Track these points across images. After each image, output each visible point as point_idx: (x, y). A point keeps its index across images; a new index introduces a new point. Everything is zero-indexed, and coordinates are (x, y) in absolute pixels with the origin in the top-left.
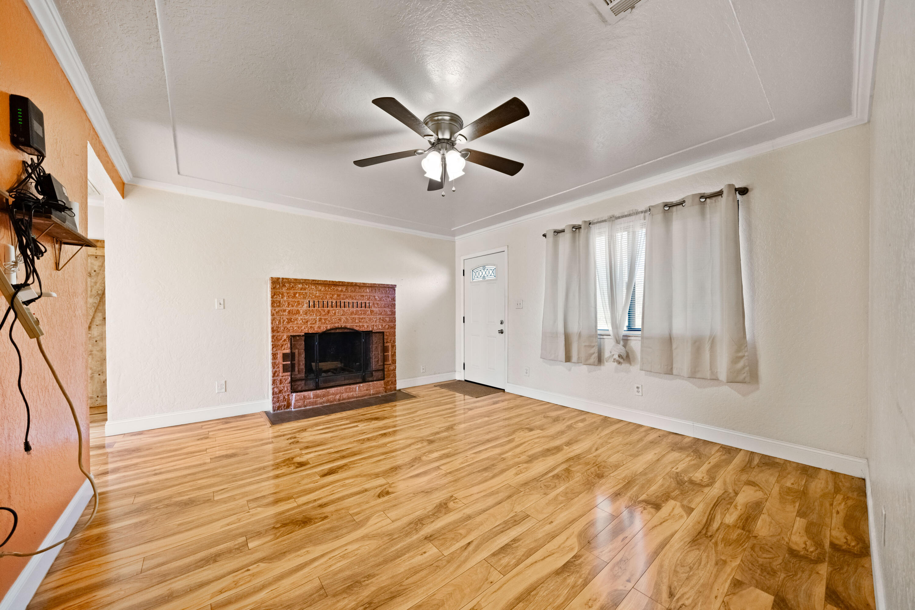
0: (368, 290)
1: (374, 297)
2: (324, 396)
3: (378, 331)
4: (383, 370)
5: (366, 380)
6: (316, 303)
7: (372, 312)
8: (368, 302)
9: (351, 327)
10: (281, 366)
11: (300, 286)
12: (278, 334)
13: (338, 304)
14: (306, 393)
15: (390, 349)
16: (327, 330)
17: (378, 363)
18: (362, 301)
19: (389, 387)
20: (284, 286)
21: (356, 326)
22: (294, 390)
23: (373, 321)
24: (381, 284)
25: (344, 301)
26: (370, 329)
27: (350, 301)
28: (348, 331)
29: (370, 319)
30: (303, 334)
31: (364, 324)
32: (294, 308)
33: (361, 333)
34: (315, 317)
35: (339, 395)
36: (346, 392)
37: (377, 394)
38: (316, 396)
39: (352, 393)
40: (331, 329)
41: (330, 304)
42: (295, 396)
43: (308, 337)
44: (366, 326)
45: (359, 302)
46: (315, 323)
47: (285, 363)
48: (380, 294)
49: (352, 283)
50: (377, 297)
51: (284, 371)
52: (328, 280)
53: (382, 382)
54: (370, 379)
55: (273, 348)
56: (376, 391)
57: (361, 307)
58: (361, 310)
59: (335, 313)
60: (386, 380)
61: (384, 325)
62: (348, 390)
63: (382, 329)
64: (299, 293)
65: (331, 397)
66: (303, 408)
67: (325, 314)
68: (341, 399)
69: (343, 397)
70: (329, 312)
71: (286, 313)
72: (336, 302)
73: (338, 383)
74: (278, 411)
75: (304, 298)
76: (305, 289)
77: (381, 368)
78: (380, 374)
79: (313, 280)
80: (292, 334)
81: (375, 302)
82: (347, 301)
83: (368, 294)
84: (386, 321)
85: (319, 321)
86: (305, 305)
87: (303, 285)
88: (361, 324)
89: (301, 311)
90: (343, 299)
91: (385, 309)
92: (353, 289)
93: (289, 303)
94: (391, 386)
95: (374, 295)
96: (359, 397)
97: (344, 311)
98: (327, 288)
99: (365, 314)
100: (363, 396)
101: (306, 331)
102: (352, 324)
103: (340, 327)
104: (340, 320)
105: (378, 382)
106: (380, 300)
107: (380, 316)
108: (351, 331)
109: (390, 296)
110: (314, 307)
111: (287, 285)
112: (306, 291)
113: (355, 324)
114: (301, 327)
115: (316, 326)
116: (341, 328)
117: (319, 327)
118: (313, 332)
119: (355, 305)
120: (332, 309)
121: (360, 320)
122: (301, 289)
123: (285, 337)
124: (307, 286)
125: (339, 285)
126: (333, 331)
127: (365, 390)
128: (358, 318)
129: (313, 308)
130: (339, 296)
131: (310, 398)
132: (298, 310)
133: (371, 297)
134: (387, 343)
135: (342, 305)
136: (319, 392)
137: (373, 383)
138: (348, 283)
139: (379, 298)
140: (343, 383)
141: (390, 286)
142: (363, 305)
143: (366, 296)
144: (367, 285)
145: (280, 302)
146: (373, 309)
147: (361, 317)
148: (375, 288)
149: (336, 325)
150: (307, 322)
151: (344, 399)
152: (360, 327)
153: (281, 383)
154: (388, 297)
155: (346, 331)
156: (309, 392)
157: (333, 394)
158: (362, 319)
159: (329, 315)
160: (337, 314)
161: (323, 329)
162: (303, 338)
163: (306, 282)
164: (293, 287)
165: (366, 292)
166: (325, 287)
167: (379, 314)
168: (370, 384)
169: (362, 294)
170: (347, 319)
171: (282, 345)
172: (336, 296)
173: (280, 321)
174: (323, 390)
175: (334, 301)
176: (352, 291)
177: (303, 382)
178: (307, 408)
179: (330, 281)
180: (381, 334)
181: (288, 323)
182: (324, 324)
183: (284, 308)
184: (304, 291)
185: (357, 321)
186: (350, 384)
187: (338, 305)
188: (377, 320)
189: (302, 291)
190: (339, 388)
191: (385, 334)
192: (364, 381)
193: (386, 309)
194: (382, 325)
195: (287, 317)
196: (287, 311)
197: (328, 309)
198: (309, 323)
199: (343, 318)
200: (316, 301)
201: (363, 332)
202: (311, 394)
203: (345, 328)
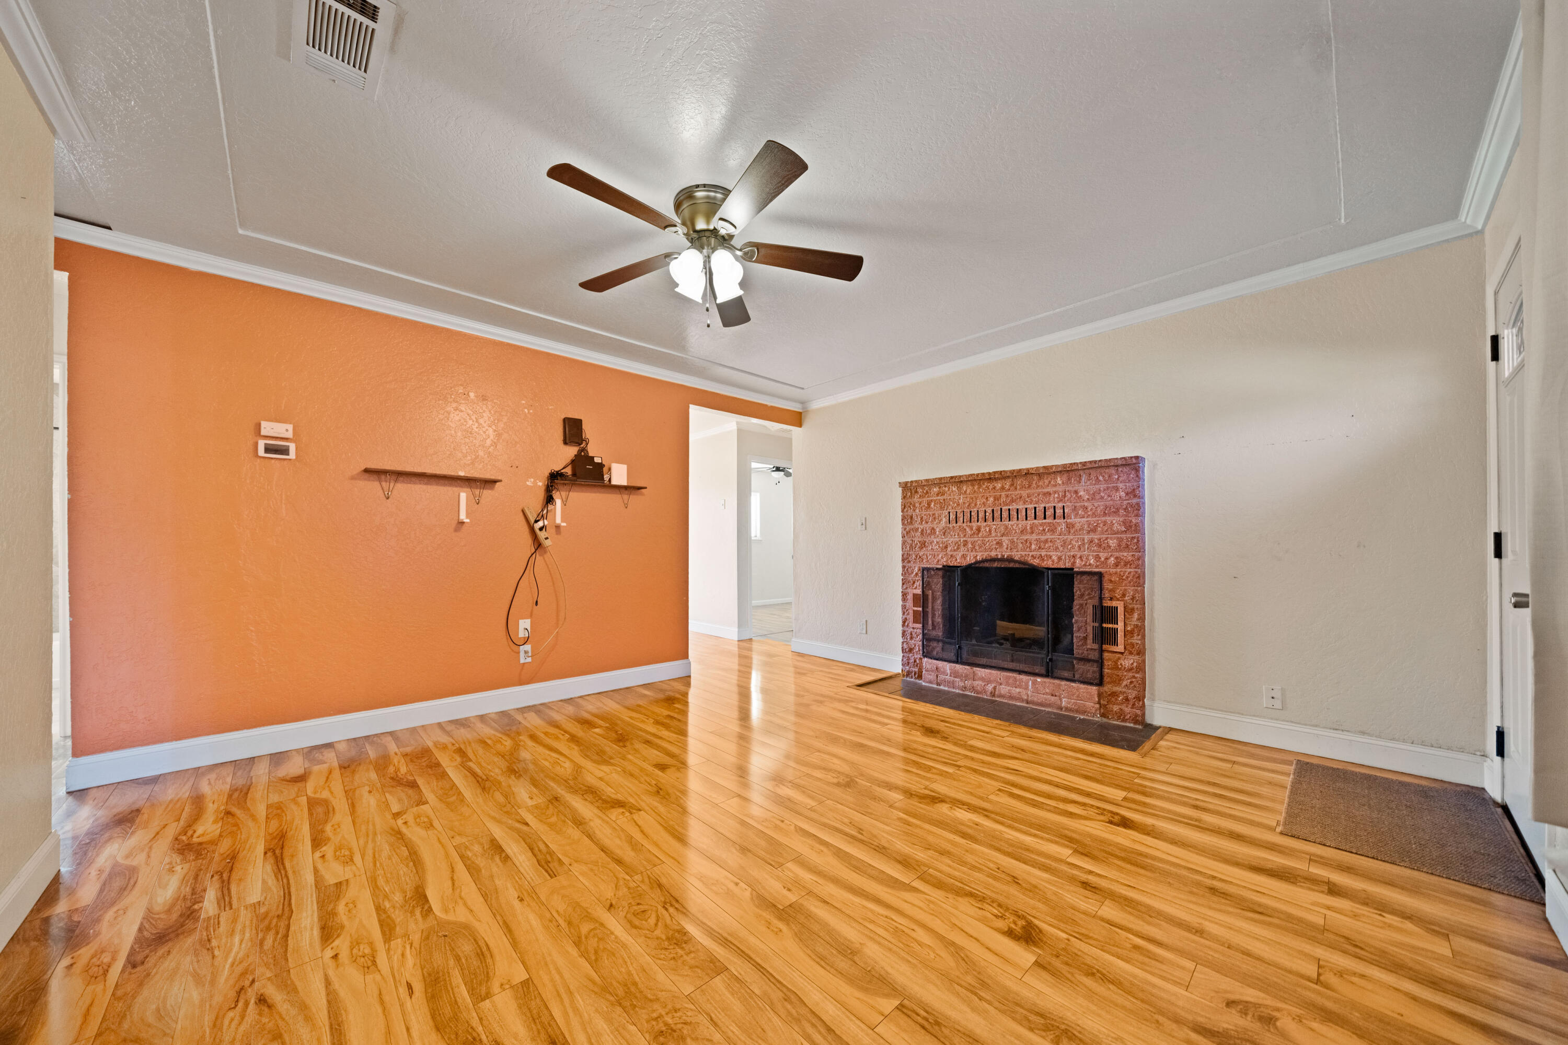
0: (1059, 481)
1: (1076, 492)
2: (966, 677)
3: (1087, 569)
4: (1101, 663)
5: (1055, 675)
6: (960, 515)
7: (1070, 526)
8: (1060, 505)
9: (1022, 559)
10: (911, 612)
11: (936, 490)
12: (909, 565)
13: (997, 514)
14: (940, 664)
15: (1121, 617)
16: (977, 562)
17: (1086, 644)
18: (1047, 506)
19: (1116, 708)
20: (916, 492)
21: (1032, 556)
22: (927, 654)
23: (1073, 547)
24: (1091, 462)
25: (1007, 507)
26: (1068, 565)
27: (1020, 507)
28: (1017, 565)
29: (1064, 544)
30: (941, 567)
31: (1051, 554)
32: (929, 525)
33: (1043, 573)
34: (958, 540)
35: (993, 685)
36: (1008, 684)
37: (1077, 711)
38: (955, 674)
39: (1018, 690)
40: (983, 561)
41: (981, 515)
42: (926, 662)
43: (948, 571)
44: (1054, 558)
45: (1040, 507)
46: (958, 548)
47: (916, 609)
48: (1091, 484)
49: (1020, 470)
50: (1081, 493)
51: (914, 622)
52: (976, 472)
53: (1094, 690)
54: (1066, 674)
55: (903, 584)
56: (1075, 704)
57: (1045, 518)
58: (1041, 525)
59: (990, 531)
60: (1107, 688)
61: (1103, 556)
62: (1011, 681)
63: (1097, 567)
64: (935, 501)
65: (978, 684)
66: (935, 686)
67: (974, 533)
68: (997, 693)
69: (999, 690)
70: (979, 529)
71: (919, 534)
72: (993, 510)
73: (994, 662)
74: (908, 679)
75: (942, 508)
76: (943, 494)
77: (1094, 655)
78: (1092, 669)
79: (952, 477)
80: (925, 566)
81: (1078, 504)
82: (1013, 507)
83: (1060, 489)
84: (1110, 547)
85: (964, 545)
86: (944, 520)
87: (940, 488)
88: (1043, 554)
89: (938, 530)
90: (1007, 505)
91: (1103, 519)
92: (1026, 483)
93: (922, 518)
94: (1123, 707)
95: (1076, 488)
96: (1033, 703)
97: (1006, 527)
98: (976, 487)
99: (1053, 531)
100: (1041, 704)
101: (944, 562)
102: (1023, 553)
103: (999, 557)
104: (999, 544)
105: (1082, 686)
106: (1093, 497)
107: (1092, 536)
108: (1022, 566)
109: (1121, 485)
110: (956, 523)
111: (920, 490)
112: (945, 497)
113: (1031, 554)
114: (938, 555)
115: (959, 555)
116: (1002, 560)
117: (964, 556)
118: (955, 564)
119: (1031, 514)
120: (985, 524)
121: (1041, 545)
122: (938, 495)
123: (916, 570)
124: (947, 489)
125: (996, 479)
126: (987, 565)
127: (1047, 694)
128: (1036, 540)
129: (954, 525)
130: (997, 499)
131: (944, 673)
132: (933, 529)
133: (1067, 494)
134: (1111, 599)
135: (1005, 514)
136: (959, 667)
137: (1068, 683)
138: (1012, 472)
139: (1088, 493)
140: (1006, 666)
141: (1120, 462)
142: (1050, 513)
143: (1055, 492)
144: (1054, 469)
145: (911, 517)
146: (1073, 520)
147: (1043, 538)
148: (1077, 473)
149: (993, 554)
150: (946, 547)
151: (1001, 696)
152: (1043, 560)
153: (911, 638)
154: (1117, 489)
155: (1012, 565)
156: (946, 663)
157: (982, 679)
158: (1046, 541)
159: (980, 535)
160: (993, 534)
161: (970, 560)
162: (940, 573)
163: (941, 482)
164: (927, 492)
165: (1055, 486)
166: (973, 485)
167: (1089, 532)
168: (1060, 685)
169: (1046, 490)
170: (1012, 542)
171: (914, 582)
172: (992, 499)
173: (911, 545)
174: (967, 667)
175: (989, 510)
176: (1023, 487)
177: (941, 644)
178: (942, 687)
179: (978, 475)
180: (1096, 577)
181: (921, 548)
182: (972, 551)
183: (916, 525)
184: (942, 498)
185: (1033, 547)
186: (1020, 672)
187: (995, 515)
188: (1084, 544)
189: (939, 498)
190: (994, 672)
191: (1106, 578)
192: (1049, 673)
193: (1108, 519)
194: (1097, 558)
195: (920, 540)
196: (920, 530)
197: (979, 524)
198: (949, 549)
199: (1005, 541)
200: (959, 511)
201: (1048, 569)
202: (947, 667)
203: (1010, 560)
